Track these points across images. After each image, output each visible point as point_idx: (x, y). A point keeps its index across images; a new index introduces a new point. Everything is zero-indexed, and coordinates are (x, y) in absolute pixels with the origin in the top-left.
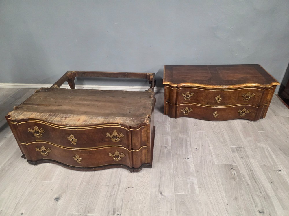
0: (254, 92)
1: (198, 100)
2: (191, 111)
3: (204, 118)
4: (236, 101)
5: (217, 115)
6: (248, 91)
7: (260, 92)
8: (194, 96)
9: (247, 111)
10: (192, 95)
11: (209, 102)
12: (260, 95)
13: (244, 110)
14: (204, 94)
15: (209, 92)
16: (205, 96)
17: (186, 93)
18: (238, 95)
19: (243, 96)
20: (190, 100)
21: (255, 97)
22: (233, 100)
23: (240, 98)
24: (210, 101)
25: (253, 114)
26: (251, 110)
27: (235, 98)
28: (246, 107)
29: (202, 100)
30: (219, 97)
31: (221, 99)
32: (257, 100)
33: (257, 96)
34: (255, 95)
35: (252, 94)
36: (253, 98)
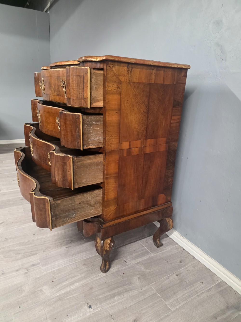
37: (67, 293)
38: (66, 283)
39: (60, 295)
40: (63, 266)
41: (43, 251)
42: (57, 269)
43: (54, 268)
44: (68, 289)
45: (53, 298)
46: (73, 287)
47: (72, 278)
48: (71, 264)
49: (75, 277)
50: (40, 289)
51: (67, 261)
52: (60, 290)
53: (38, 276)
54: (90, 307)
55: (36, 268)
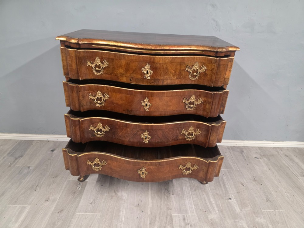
0: (204, 64)
1: (116, 75)
2: (106, 98)
4: (177, 78)
6: (195, 61)
7: (213, 61)
8: (108, 67)
9: (197, 101)
10: (105, 65)
11: (132, 78)
12: (213, 67)
14: (123, 62)
15: (131, 58)
16: (125, 66)
17: (95, 60)
18: (178, 67)
19: (189, 70)
20: (104, 75)
21: (207, 72)
22: (172, 75)
23: (183, 73)
24: (135, 75)
25: (208, 104)
26: (203, 99)
27: (175, 72)
28: (195, 93)
29: (122, 75)
30: (147, 67)
31: (151, 71)
32: (209, 77)
33: (210, 71)
34: (206, 69)
35: (202, 66)
36: (204, 75)
37: (217, 206)
38: (209, 204)
39: (218, 211)
40: (192, 202)
41: (170, 210)
42: (193, 206)
43: (193, 208)
44: (214, 205)
45: (220, 215)
46: (213, 202)
47: (205, 200)
48: (192, 197)
49: (205, 198)
50: (210, 220)
51: (188, 198)
52: (214, 210)
53: (197, 218)
54: (230, 199)
55: (188, 218)
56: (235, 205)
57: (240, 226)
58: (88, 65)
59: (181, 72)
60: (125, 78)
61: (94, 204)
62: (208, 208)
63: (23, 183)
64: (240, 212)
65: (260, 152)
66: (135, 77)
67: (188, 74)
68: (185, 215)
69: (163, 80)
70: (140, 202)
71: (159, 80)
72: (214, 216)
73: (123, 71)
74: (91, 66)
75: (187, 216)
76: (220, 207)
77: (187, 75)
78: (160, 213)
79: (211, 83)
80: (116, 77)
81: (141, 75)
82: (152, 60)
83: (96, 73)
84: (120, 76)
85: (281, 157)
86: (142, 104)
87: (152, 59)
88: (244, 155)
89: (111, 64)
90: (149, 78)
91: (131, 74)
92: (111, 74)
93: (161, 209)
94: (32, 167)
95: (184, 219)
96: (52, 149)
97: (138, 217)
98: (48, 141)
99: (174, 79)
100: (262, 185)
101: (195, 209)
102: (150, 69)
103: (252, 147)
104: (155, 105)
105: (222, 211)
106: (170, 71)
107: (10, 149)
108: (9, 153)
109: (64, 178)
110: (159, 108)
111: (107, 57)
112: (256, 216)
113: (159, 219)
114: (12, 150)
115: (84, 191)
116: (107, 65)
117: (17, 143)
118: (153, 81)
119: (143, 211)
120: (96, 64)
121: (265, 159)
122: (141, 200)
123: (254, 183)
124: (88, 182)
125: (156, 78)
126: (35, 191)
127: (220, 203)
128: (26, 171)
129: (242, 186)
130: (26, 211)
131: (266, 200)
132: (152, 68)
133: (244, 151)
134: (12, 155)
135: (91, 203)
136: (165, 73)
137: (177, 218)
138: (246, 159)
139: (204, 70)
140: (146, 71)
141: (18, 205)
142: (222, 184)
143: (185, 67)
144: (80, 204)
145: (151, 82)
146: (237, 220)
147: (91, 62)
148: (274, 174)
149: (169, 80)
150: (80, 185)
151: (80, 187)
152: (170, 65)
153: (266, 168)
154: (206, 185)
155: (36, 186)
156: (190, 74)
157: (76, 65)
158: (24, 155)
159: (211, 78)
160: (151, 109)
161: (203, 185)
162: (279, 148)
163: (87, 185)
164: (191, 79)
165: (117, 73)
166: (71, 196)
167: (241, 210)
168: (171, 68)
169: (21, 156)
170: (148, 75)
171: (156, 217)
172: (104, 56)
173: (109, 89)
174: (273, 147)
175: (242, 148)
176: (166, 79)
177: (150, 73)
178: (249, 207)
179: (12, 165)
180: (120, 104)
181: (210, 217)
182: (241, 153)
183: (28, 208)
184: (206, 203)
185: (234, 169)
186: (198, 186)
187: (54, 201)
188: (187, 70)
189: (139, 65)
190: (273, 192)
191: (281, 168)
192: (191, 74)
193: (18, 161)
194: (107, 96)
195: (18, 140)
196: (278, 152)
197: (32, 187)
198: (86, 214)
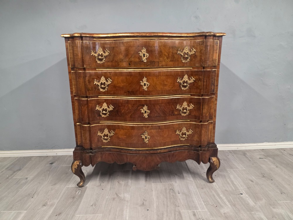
0: (194, 47)
1: (116, 62)
2: (109, 83)
3: (128, 92)
4: (171, 61)
5: (148, 85)
6: (185, 45)
7: (200, 43)
8: (109, 55)
9: (190, 80)
10: (107, 54)
11: (131, 62)
12: (201, 49)
13: (186, 78)
14: (123, 48)
15: (129, 44)
16: (124, 51)
17: (98, 50)
18: (171, 50)
20: (106, 63)
21: (196, 54)
22: (165, 57)
23: (176, 56)
24: (133, 59)
26: (195, 77)
27: (169, 55)
28: (187, 73)
29: (122, 61)
30: (144, 51)
31: (147, 54)
32: (198, 58)
33: (199, 52)
34: (195, 51)
35: (191, 49)
36: (194, 57)
37: (229, 201)
38: (219, 200)
39: (231, 205)
40: (201, 198)
41: (178, 207)
42: (203, 203)
43: (202, 204)
44: (225, 200)
45: (233, 209)
46: (224, 198)
48: (200, 194)
49: (214, 195)
50: (223, 214)
51: (195, 196)
52: (226, 204)
53: (209, 213)
54: (242, 194)
55: (199, 214)
56: (248, 199)
57: (258, 217)
58: (92, 54)
59: (173, 55)
60: (125, 63)
61: (95, 206)
62: (219, 203)
63: (20, 192)
64: (255, 204)
65: (263, 153)
66: (134, 61)
67: (180, 56)
68: (195, 211)
69: (158, 62)
70: (144, 202)
71: (155, 62)
72: (227, 209)
73: (122, 56)
74: (95, 55)
75: (197, 211)
76: (232, 201)
77: (179, 58)
78: (167, 210)
79: (202, 63)
80: (116, 63)
81: (139, 58)
82: (147, 44)
83: (98, 62)
84: (120, 62)
85: (286, 156)
86: (141, 84)
87: (148, 42)
88: (248, 157)
89: (112, 52)
90: (145, 61)
91: (130, 58)
92: (112, 61)
93: (167, 206)
94: (30, 177)
95: (194, 215)
96: (50, 162)
97: (144, 215)
98: (47, 156)
99: (168, 61)
100: (272, 180)
101: (205, 204)
102: (147, 52)
103: (254, 150)
104: (153, 84)
105: (234, 205)
106: (164, 53)
107: (9, 165)
108: (8, 168)
109: (62, 185)
110: (157, 87)
111: (109, 46)
112: (273, 208)
113: (167, 216)
114: (10, 165)
115: (83, 196)
116: (108, 54)
117: (16, 159)
118: (149, 63)
119: (148, 210)
120: (99, 53)
121: (270, 159)
122: (145, 200)
123: (264, 179)
124: (88, 188)
125: (152, 60)
126: (32, 198)
127: (231, 199)
128: (24, 181)
129: (251, 182)
130: (22, 215)
131: (280, 193)
132: (148, 51)
133: (246, 154)
134: (10, 170)
135: (91, 205)
136: (160, 56)
137: (186, 214)
138: (250, 159)
139: (194, 53)
140: (143, 54)
141: (14, 211)
142: (230, 182)
143: (176, 50)
144: (80, 207)
145: (147, 65)
146: (253, 213)
147: (95, 52)
148: (282, 170)
149: (163, 62)
150: (79, 190)
151: (80, 192)
152: (164, 48)
153: (273, 166)
154: (213, 184)
155: (34, 193)
156: (181, 57)
157: (81, 55)
158: (23, 169)
159: (201, 59)
160: (150, 89)
161: (210, 183)
162: (282, 149)
163: (87, 190)
164: (183, 61)
165: (117, 60)
166: (70, 200)
167: (255, 203)
168: (164, 51)
169: (20, 170)
170: (145, 58)
171: (163, 214)
172: (106, 46)
173: (112, 74)
174: (276, 149)
175: (244, 151)
176: (161, 61)
177: (147, 56)
178: (264, 200)
179: (9, 178)
180: (121, 86)
181: (222, 211)
182: (244, 155)
183: (24, 213)
184: (216, 199)
185: (240, 169)
186: (204, 185)
187: (52, 205)
188: (179, 53)
189: (136, 50)
190: (285, 186)
191: (288, 165)
192: (183, 57)
193: (16, 174)
194: (110, 80)
195: (17, 157)
196: (282, 152)
197: (29, 195)
198: (87, 216)
